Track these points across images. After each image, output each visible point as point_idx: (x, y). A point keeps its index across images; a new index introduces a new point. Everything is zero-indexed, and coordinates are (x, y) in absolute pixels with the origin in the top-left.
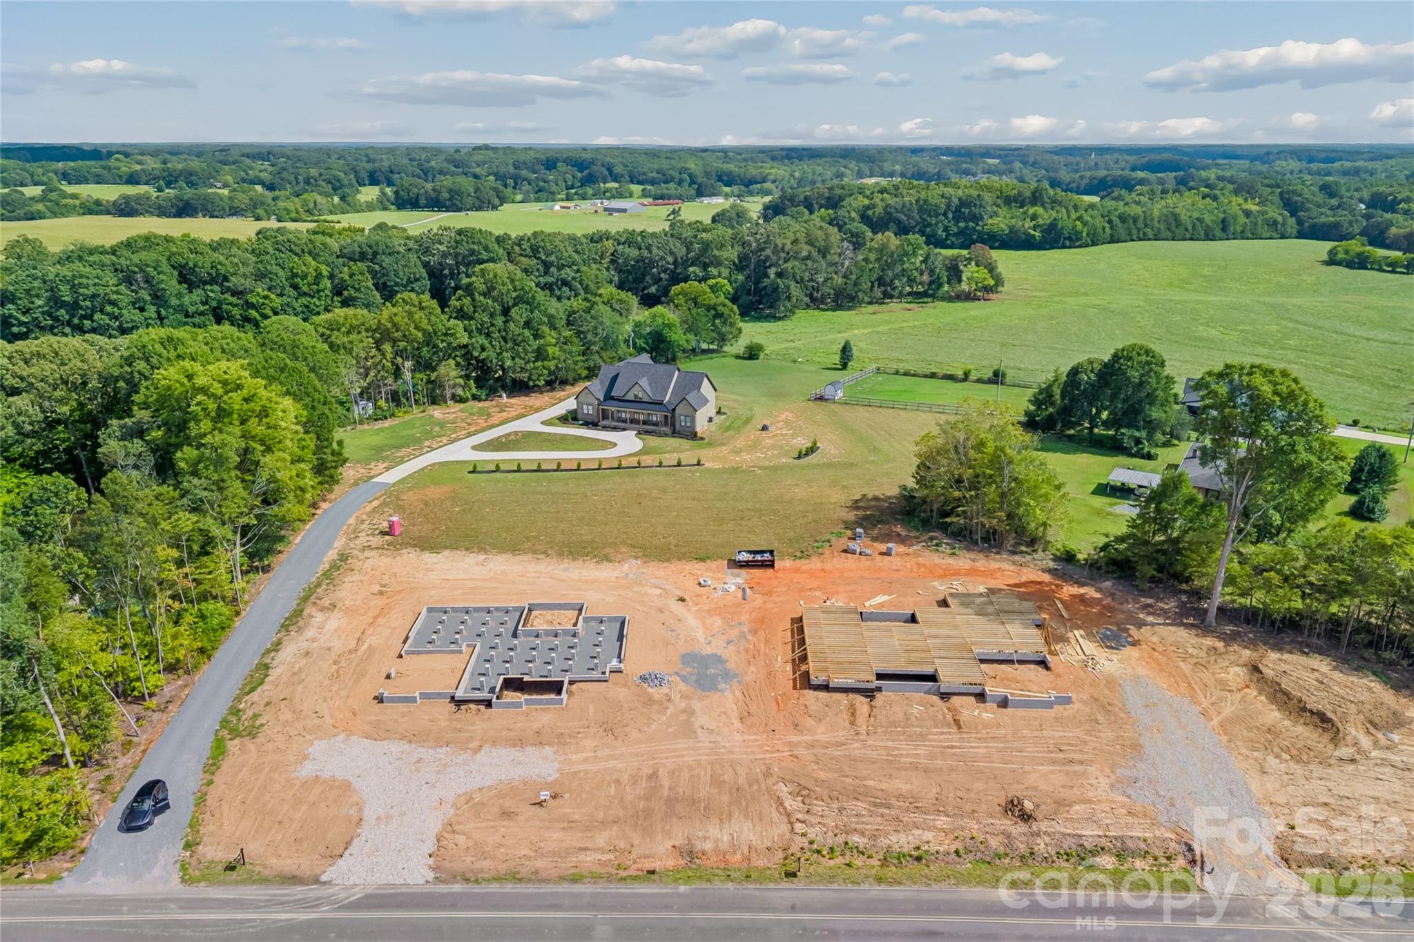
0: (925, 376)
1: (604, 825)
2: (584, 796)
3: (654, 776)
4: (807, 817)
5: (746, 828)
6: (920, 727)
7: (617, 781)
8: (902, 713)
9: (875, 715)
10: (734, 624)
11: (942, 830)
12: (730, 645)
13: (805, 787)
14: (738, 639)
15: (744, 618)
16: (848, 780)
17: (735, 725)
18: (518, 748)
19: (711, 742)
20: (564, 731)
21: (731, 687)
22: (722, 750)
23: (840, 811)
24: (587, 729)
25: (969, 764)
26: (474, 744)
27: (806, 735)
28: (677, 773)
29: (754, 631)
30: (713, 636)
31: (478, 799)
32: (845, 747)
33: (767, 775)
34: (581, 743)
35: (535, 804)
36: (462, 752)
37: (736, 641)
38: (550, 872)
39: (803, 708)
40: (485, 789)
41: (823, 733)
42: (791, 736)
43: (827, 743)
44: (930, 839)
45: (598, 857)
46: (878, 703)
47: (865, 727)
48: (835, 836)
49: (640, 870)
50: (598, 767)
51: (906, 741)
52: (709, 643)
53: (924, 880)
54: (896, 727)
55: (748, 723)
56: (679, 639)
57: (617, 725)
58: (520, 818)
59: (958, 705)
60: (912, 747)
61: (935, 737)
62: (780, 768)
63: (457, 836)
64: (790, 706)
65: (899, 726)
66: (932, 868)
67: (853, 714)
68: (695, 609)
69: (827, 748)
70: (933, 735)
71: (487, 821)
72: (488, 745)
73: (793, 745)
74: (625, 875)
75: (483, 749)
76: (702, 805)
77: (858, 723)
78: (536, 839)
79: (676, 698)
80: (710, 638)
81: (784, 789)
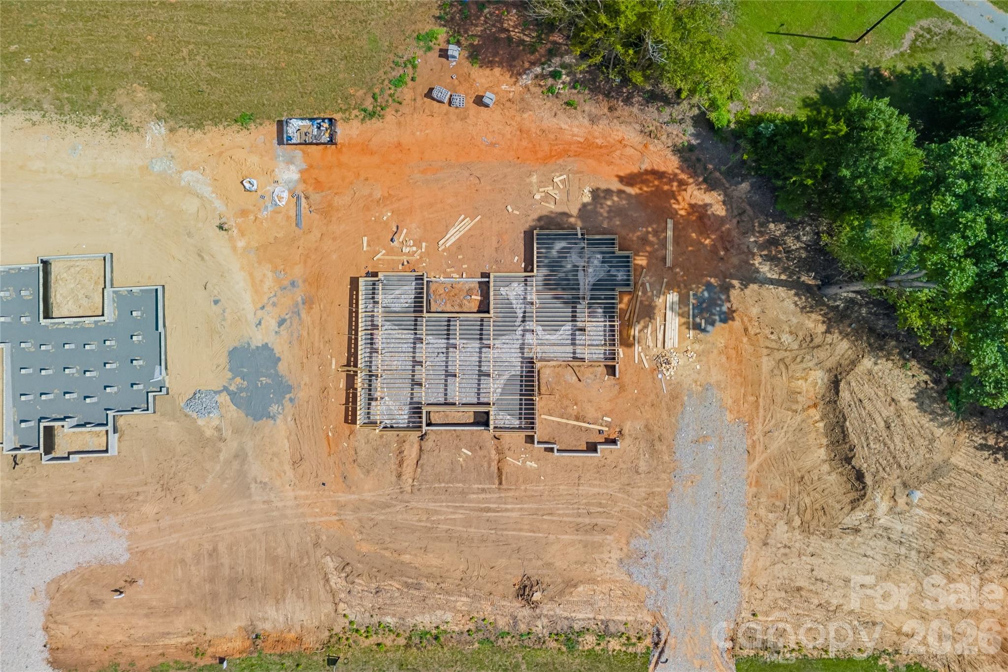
5: (298, 608)
6: (464, 482)
7: (182, 561)
8: (448, 461)
9: (423, 465)
10: (286, 283)
11: (461, 612)
12: (282, 328)
13: (348, 564)
14: (290, 318)
15: (298, 271)
16: (387, 554)
17: (288, 474)
18: (85, 519)
19: (264, 502)
20: (124, 491)
21: (283, 409)
22: (275, 514)
23: (377, 592)
24: (145, 488)
25: (499, 533)
26: (44, 514)
27: (354, 493)
28: (234, 548)
29: (308, 302)
30: (263, 308)
31: (66, 586)
32: (389, 510)
33: (316, 545)
34: (143, 509)
35: (116, 591)
36: (36, 526)
37: (288, 321)
38: (143, 662)
39: (353, 452)
40: (69, 575)
41: (370, 491)
42: (340, 494)
43: (373, 503)
44: (449, 620)
45: (180, 640)
46: (429, 444)
47: (410, 481)
48: (372, 616)
49: (214, 657)
50: (162, 544)
51: (447, 501)
52: (260, 323)
53: (436, 666)
54: (440, 483)
55: (300, 470)
56: (224, 320)
57: (173, 480)
58: (107, 606)
59: (507, 446)
60: (451, 510)
61: (475, 496)
62: (328, 537)
63: (60, 626)
64: (341, 448)
65: (444, 481)
66: (446, 649)
67: (401, 464)
68: (241, 244)
69: (372, 510)
70: (473, 493)
71: (81, 609)
72: (57, 515)
73: (342, 507)
74: (202, 664)
75: (55, 521)
76: (260, 585)
77: (404, 477)
78: (126, 627)
79: (227, 433)
80: (260, 313)
81: (330, 564)
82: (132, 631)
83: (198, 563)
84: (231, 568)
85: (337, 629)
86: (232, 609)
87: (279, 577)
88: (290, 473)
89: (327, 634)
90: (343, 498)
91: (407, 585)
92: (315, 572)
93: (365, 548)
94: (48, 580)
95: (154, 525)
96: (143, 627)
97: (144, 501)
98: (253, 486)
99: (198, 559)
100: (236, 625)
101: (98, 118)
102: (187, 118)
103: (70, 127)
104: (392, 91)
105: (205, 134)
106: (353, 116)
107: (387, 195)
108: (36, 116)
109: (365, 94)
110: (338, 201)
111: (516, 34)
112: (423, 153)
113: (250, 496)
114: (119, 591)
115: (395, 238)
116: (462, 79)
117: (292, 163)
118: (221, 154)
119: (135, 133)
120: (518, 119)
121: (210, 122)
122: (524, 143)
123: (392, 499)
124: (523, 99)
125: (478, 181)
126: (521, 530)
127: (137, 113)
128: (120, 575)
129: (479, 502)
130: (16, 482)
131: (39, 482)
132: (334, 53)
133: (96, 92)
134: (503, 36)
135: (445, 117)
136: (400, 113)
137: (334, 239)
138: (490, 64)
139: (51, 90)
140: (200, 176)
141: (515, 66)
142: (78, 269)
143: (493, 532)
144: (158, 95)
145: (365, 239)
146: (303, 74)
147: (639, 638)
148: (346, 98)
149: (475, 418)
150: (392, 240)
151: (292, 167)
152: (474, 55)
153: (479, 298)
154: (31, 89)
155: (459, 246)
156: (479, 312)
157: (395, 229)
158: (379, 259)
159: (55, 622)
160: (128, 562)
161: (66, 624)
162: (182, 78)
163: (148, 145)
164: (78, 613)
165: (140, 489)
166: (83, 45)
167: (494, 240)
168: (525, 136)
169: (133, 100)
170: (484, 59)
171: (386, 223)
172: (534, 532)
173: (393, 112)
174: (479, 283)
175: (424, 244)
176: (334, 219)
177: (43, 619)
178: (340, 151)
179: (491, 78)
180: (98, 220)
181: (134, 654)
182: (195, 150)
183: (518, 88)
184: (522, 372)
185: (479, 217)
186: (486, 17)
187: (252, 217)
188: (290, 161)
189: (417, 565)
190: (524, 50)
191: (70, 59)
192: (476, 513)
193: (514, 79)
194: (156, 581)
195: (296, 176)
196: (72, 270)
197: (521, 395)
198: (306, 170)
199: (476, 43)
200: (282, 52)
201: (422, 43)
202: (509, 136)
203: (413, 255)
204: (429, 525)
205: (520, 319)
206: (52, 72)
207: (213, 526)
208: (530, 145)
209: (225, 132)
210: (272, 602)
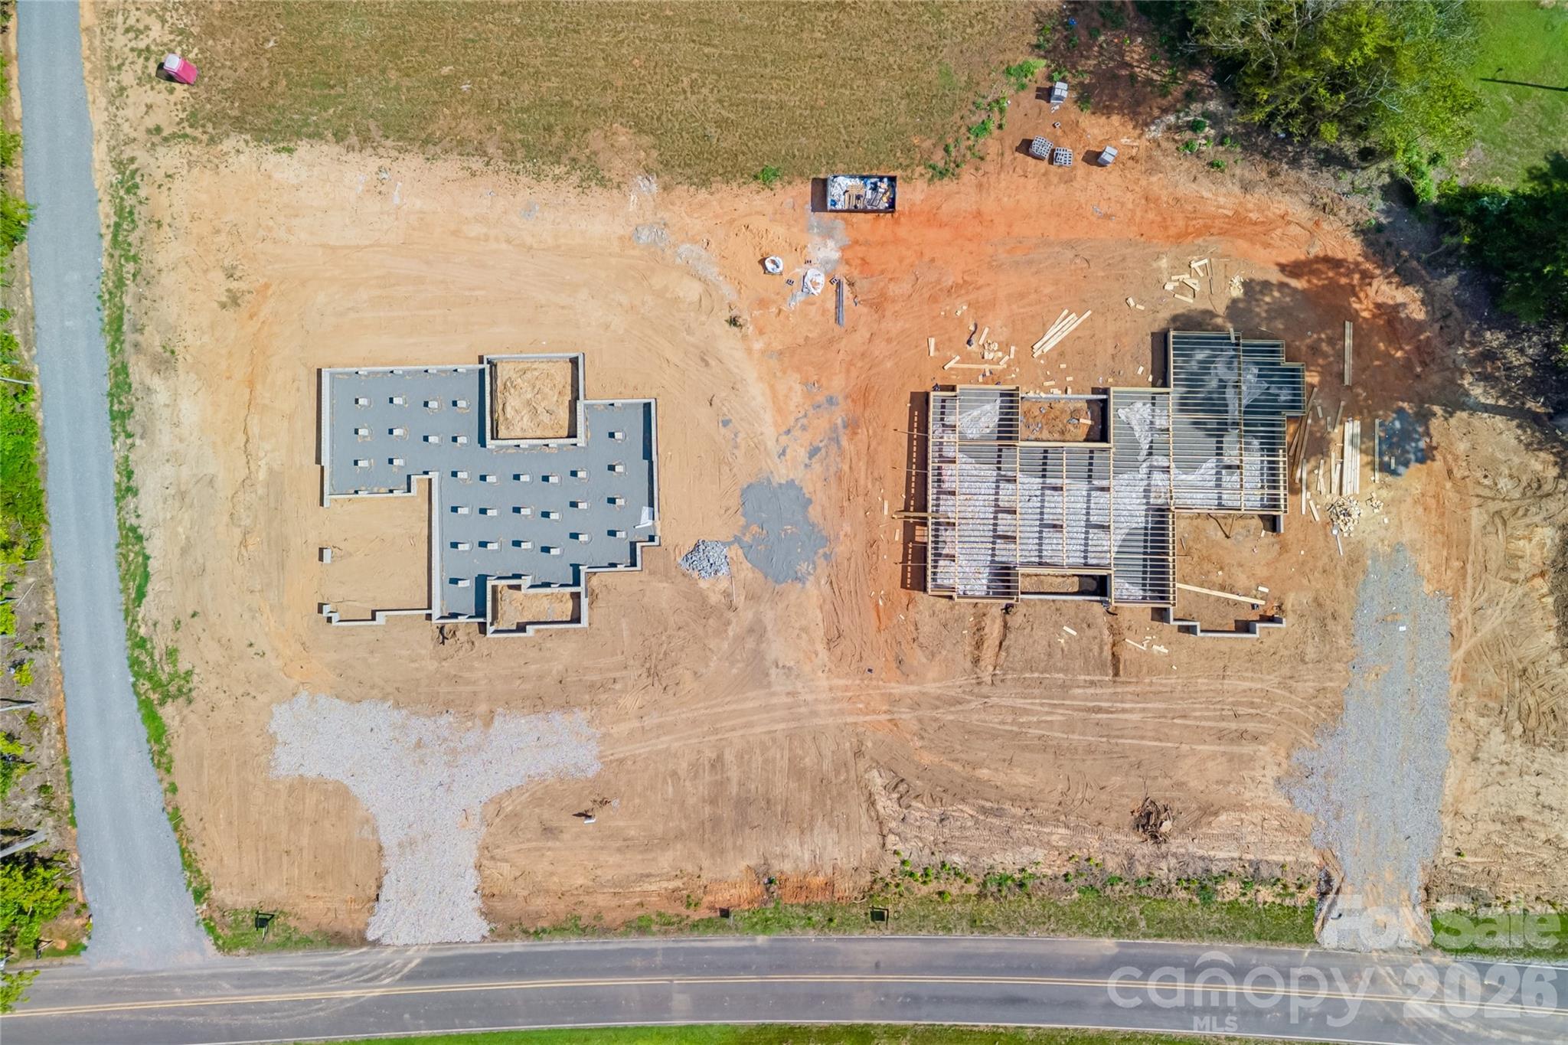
1: (665, 842)
4: (902, 827)
5: (830, 841)
6: (1065, 671)
7: (674, 774)
8: (1045, 643)
9: (1009, 647)
10: (821, 398)
11: (1057, 848)
12: (814, 460)
13: (902, 780)
14: (826, 446)
15: (837, 383)
16: (957, 767)
17: (820, 655)
18: (541, 715)
19: (788, 694)
20: (595, 677)
21: (815, 568)
22: (803, 710)
23: (942, 820)
24: (624, 673)
25: (1113, 741)
26: (482, 708)
27: (912, 683)
28: (746, 757)
29: (852, 426)
30: (788, 432)
31: (510, 808)
32: (960, 707)
33: (858, 754)
34: (621, 701)
35: (580, 815)
36: (470, 724)
37: (823, 451)
38: (614, 915)
39: (913, 628)
40: (514, 792)
41: (934, 681)
42: (893, 684)
43: (938, 698)
44: (1040, 859)
45: (665, 884)
46: (1016, 620)
47: (991, 668)
48: (933, 853)
49: (712, 908)
50: (648, 749)
51: (1041, 697)
52: (784, 453)
53: (1022, 923)
54: (1032, 672)
55: (838, 651)
56: (736, 447)
57: (663, 662)
58: (566, 836)
59: (1125, 625)
60: (1046, 709)
61: (1080, 691)
62: (874, 744)
63: (499, 864)
64: (895, 621)
65: (1037, 670)
66: (1034, 900)
67: (979, 645)
68: (758, 345)
69: (937, 708)
70: (1078, 687)
71: (528, 840)
72: (500, 710)
73: (894, 701)
74: (697, 918)
75: (496, 717)
76: (779, 808)
77: (982, 663)
78: (590, 865)
79: (739, 600)
80: (784, 439)
81: (877, 780)
82: (599, 872)
83: (695, 777)
84: (741, 784)
85: (884, 872)
86: (739, 842)
87: (806, 797)
88: (823, 654)
89: (869, 878)
90: (897, 689)
91: (984, 811)
92: (855, 792)
93: (927, 758)
94: (484, 799)
95: (636, 724)
96: (614, 865)
97: (624, 691)
98: (773, 671)
99: (695, 770)
100: (743, 864)
101: (563, 169)
102: (689, 172)
103: (524, 179)
104: (971, 143)
105: (712, 194)
106: (916, 175)
107: (961, 282)
108: (477, 163)
109: (934, 145)
110: (894, 289)
111: (1141, 72)
112: (1010, 226)
113: (769, 685)
114: (585, 815)
115: (974, 339)
116: (1067, 129)
117: (831, 237)
118: (732, 222)
119: (615, 191)
120: (1143, 183)
121: (719, 178)
122: (1151, 216)
123: (964, 692)
124: (1150, 157)
125: (1086, 265)
126: (1142, 738)
127: (618, 163)
128: (587, 792)
129: (1086, 700)
130: (444, 663)
131: (476, 664)
132: (892, 89)
133: (560, 133)
134: (1124, 72)
135: (1044, 179)
136: (981, 172)
137: (889, 341)
138: (1107, 111)
139: (499, 128)
140: (703, 252)
141: (1140, 114)
142: (536, 373)
143: (1104, 740)
144: (647, 140)
145: (932, 341)
146: (849, 117)
147: (1300, 887)
148: (908, 150)
149: (1080, 586)
150: (969, 342)
151: (831, 243)
152: (1084, 97)
153: (1089, 422)
154: (469, 127)
155: (1061, 351)
156: (1086, 440)
157: (972, 328)
158: (951, 369)
159: (493, 858)
160: (599, 775)
161: (506, 861)
162: (681, 117)
163: (632, 208)
164: (523, 846)
165: (617, 675)
166: (543, 69)
167: (1110, 344)
168: (1152, 205)
169: (612, 145)
170: (1098, 103)
171: (961, 320)
172: (1161, 740)
173: (972, 171)
174: (1089, 402)
175: (1013, 349)
176: (888, 313)
177: (476, 853)
178: (897, 222)
179: (1107, 128)
180: (563, 308)
181: (600, 903)
182: (696, 215)
183: (1143, 143)
184: (1147, 522)
185: (1089, 313)
186: (1101, 46)
187: (774, 309)
188: (828, 234)
189: (999, 784)
190: (1151, 92)
191: (526, 87)
192: (1081, 714)
193: (1138, 131)
194: (637, 801)
195: (836, 255)
196: (529, 375)
197: (1145, 553)
198: (850, 247)
199: (1087, 81)
200: (820, 86)
201: (1013, 79)
202: (1130, 206)
203: (998, 363)
204: (1015, 729)
205: (1145, 452)
206: (500, 103)
207: (718, 726)
208: (1159, 219)
209: (740, 192)
210: (795, 832)
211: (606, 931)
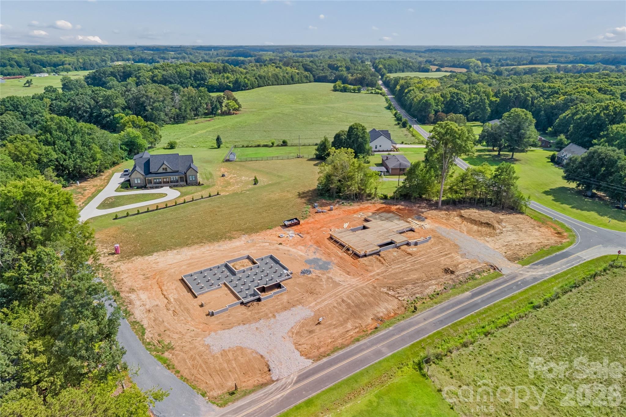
0: (255, 147)
1: (346, 321)
2: (330, 315)
3: (343, 301)
4: (400, 295)
5: (386, 305)
6: (402, 258)
10: (309, 246)
11: (436, 284)
13: (390, 287)
15: (310, 243)
16: (399, 280)
18: (288, 310)
19: (348, 284)
20: (297, 299)
21: (333, 266)
22: (354, 285)
23: (407, 290)
24: (304, 295)
25: (424, 264)
26: (271, 315)
27: (373, 272)
28: (349, 297)
29: (319, 246)
31: (296, 331)
32: (388, 271)
33: (375, 287)
34: (308, 300)
35: (317, 324)
36: (269, 319)
37: (317, 252)
38: (346, 342)
39: (364, 264)
40: (294, 327)
41: (378, 270)
43: (382, 272)
44: (436, 288)
45: (354, 331)
46: (382, 256)
47: (387, 263)
48: (412, 297)
49: (372, 329)
50: (323, 305)
51: (402, 263)
52: (308, 255)
53: (446, 299)
55: (352, 275)
56: (297, 257)
57: (312, 290)
59: (404, 249)
60: (405, 265)
61: (408, 260)
62: (377, 284)
63: (302, 346)
64: (359, 265)
65: (396, 260)
68: (288, 245)
71: (307, 336)
73: (373, 276)
74: (370, 332)
75: (276, 315)
76: (367, 303)
77: (384, 263)
78: (330, 335)
79: (321, 275)
80: (306, 253)
82: (333, 336)
84: (353, 302)
85: (405, 305)
86: (365, 314)
87: (371, 299)
88: (349, 276)
90: (371, 274)
91: (413, 284)
92: (382, 294)
93: (391, 281)
94: (286, 332)
95: (316, 302)
96: (336, 332)
98: (340, 282)
99: (339, 304)
100: (370, 318)
107: (321, 227)
113: (342, 284)
121: (260, 231)
123: (386, 269)
126: (429, 261)
128: (314, 319)
129: (411, 260)
130: (252, 311)
131: (262, 308)
145: (324, 233)
147: (489, 270)
150: (331, 231)
155: (349, 226)
159: (299, 345)
160: (315, 314)
161: (304, 344)
163: (244, 239)
171: (326, 229)
172: (433, 261)
176: (311, 233)
177: (293, 346)
181: (340, 342)
187: (287, 241)
189: (411, 279)
192: (413, 263)
198: (296, 230)
204: (403, 270)
210: (376, 307)
211: (348, 345)
